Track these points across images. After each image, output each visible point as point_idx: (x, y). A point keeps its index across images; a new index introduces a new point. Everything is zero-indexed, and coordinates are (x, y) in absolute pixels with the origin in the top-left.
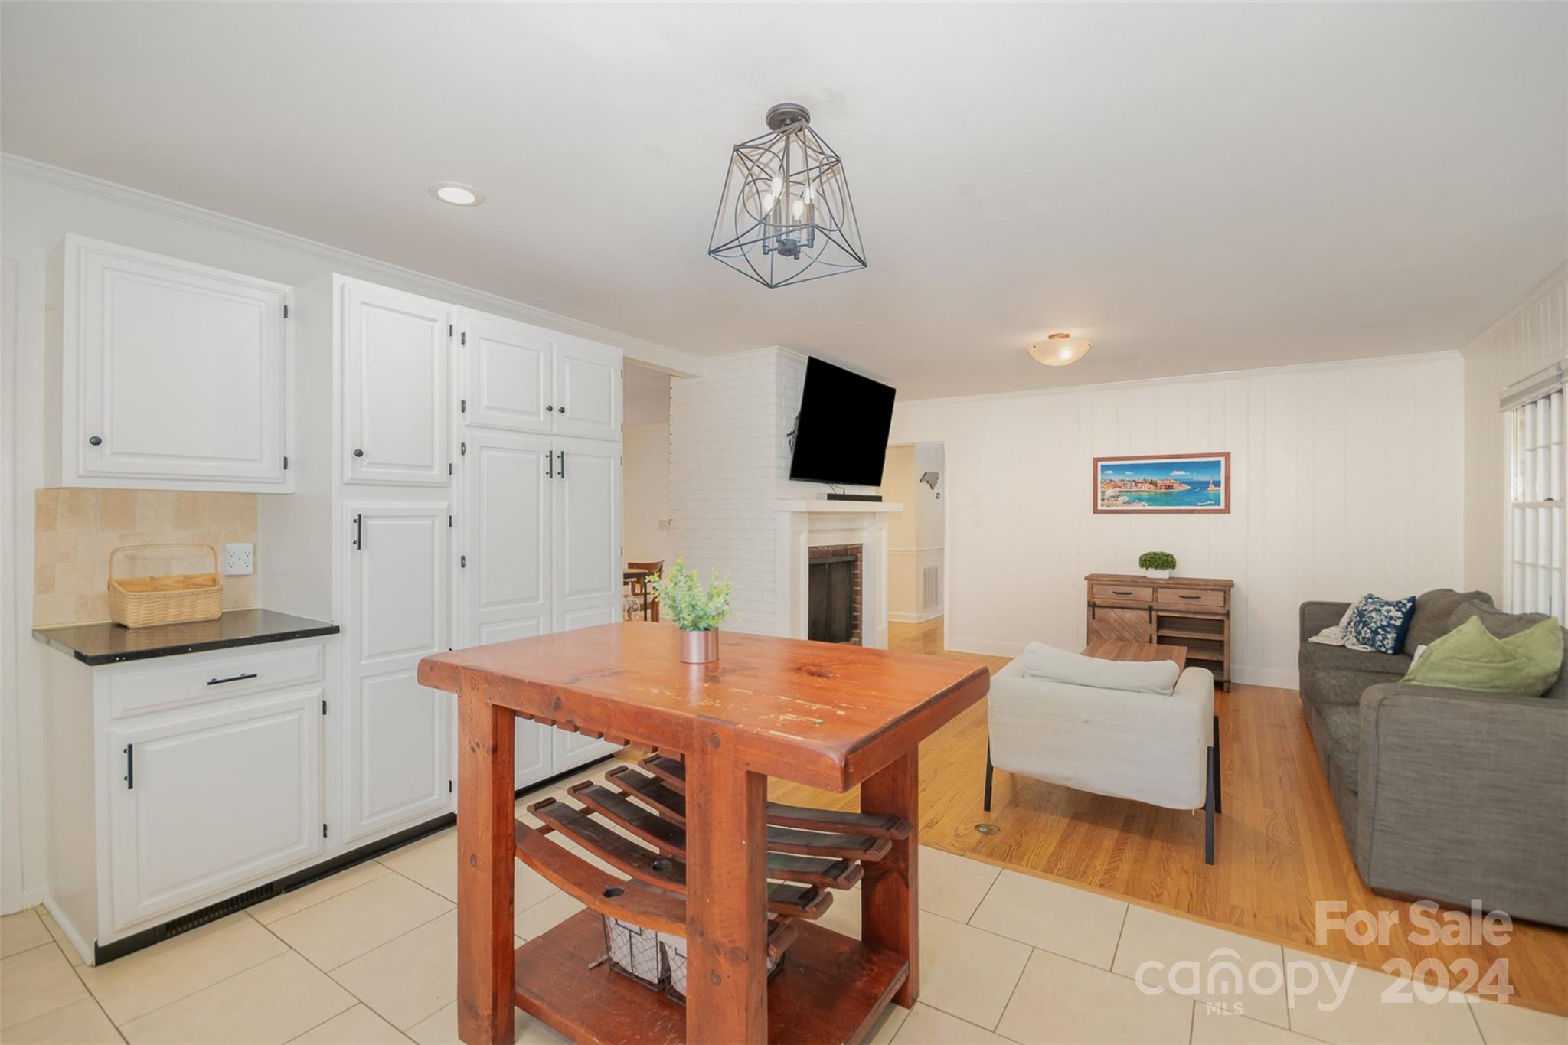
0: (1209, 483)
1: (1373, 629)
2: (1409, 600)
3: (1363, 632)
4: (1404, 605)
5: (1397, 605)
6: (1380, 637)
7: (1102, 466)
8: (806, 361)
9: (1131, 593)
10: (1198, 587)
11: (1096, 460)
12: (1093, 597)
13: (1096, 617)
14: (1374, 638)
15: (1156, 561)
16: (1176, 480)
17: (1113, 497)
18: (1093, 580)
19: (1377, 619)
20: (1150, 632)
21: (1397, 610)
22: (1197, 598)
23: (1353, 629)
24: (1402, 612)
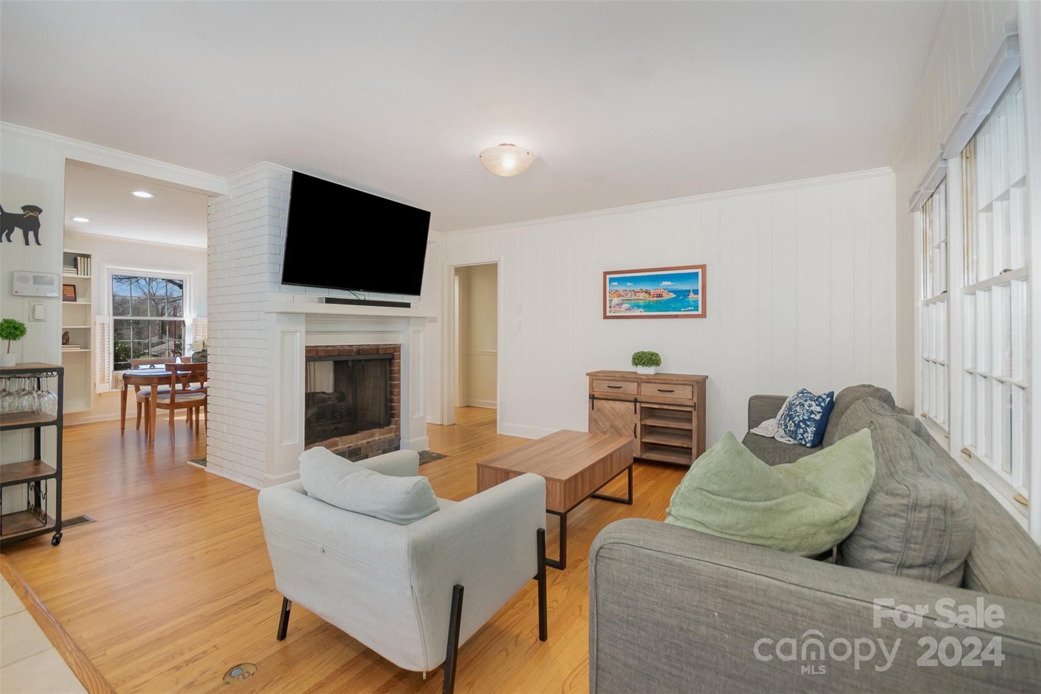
0: (689, 291)
1: (796, 422)
2: (828, 396)
3: (789, 425)
4: (824, 400)
5: (818, 400)
6: (801, 430)
7: (610, 278)
8: (291, 174)
9: (621, 387)
10: (671, 382)
11: (606, 273)
12: (593, 391)
13: (595, 408)
14: (796, 431)
15: (642, 359)
16: (665, 289)
17: (618, 305)
18: (594, 377)
19: (801, 414)
20: (635, 422)
21: (817, 405)
22: (671, 391)
23: (783, 422)
24: (822, 407)
